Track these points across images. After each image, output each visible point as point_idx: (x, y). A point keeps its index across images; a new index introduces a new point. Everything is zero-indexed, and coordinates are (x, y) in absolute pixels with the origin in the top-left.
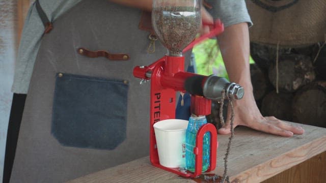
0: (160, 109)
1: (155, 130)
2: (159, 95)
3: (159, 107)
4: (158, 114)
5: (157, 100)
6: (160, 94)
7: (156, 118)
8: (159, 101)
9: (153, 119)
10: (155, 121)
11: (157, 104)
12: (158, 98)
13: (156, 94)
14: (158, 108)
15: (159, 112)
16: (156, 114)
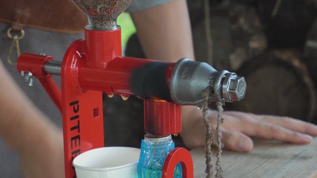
0: (79, 132)
1: (77, 170)
2: (76, 106)
3: (78, 127)
4: (77, 140)
5: (74, 115)
6: (77, 102)
7: (75, 149)
8: (77, 117)
9: (70, 151)
10: (73, 153)
11: (74, 123)
12: (76, 111)
13: (71, 104)
14: (77, 129)
15: (78, 137)
16: (74, 141)
